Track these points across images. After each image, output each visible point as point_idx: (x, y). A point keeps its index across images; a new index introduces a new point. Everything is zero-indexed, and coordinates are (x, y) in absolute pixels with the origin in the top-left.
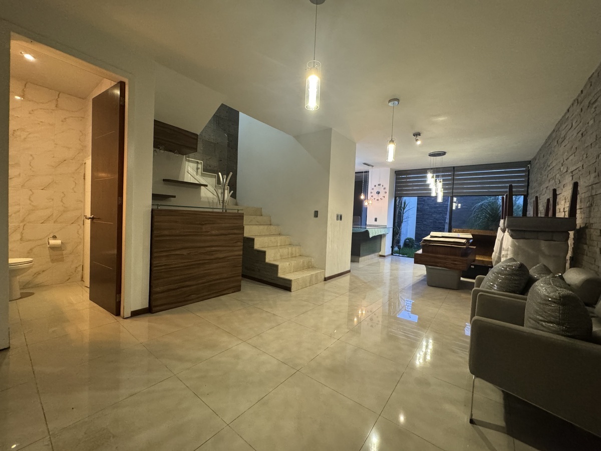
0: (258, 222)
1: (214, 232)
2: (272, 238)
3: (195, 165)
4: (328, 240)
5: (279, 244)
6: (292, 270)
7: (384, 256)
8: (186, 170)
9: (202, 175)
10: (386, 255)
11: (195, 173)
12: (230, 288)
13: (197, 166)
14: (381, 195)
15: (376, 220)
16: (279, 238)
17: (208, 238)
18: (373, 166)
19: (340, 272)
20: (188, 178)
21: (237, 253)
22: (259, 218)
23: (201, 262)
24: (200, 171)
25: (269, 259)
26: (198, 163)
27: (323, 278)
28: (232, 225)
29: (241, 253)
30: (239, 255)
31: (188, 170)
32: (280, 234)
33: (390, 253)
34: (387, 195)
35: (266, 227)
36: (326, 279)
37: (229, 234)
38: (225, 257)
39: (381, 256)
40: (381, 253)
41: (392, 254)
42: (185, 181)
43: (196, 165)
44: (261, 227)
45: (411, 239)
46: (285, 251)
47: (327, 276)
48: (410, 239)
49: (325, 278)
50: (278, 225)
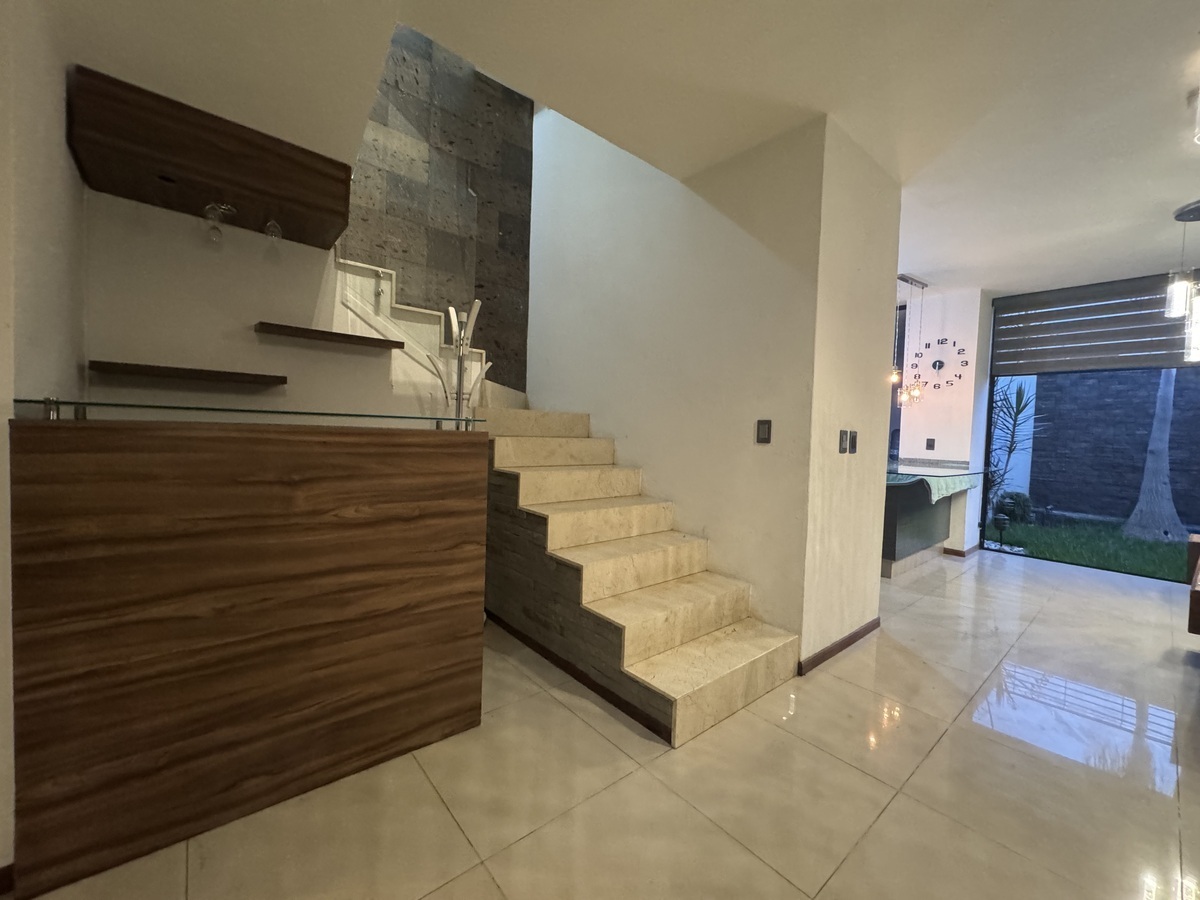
0: (572, 456)
1: (350, 513)
2: (613, 514)
3: (370, 283)
4: (810, 527)
5: (635, 532)
6: (678, 639)
7: (960, 554)
8: (338, 299)
9: (396, 314)
10: (965, 550)
11: (370, 309)
12: (433, 723)
13: (378, 285)
14: (948, 373)
15: (930, 445)
16: (636, 511)
17: (330, 536)
18: (924, 286)
19: (846, 632)
20: (345, 323)
21: (461, 586)
22: (577, 446)
23: (290, 638)
24: (387, 300)
25: (594, 595)
26: (377, 275)
27: (792, 666)
28: (438, 479)
29: (480, 583)
30: (471, 593)
31: (344, 296)
32: (640, 496)
33: (976, 541)
34: (970, 373)
35: (595, 473)
36: (801, 670)
37: (421, 517)
38: (406, 608)
39: (948, 552)
40: (947, 544)
41: (981, 546)
42: (334, 331)
43: (372, 281)
44: (579, 475)
45: (1018, 495)
46: (652, 561)
47: (806, 654)
48: (1015, 497)
49: (800, 664)
50: (635, 467)
